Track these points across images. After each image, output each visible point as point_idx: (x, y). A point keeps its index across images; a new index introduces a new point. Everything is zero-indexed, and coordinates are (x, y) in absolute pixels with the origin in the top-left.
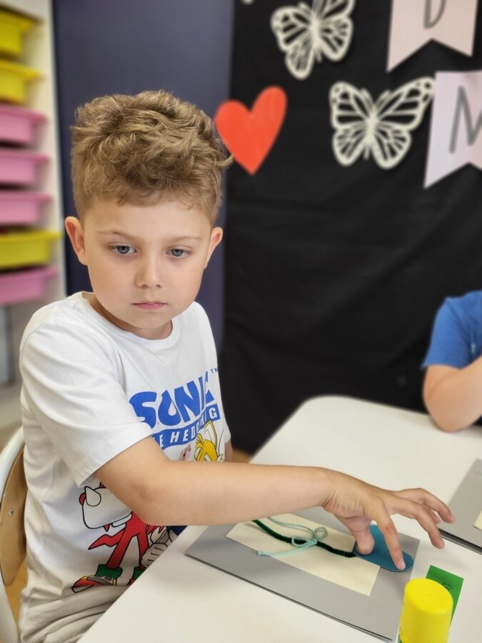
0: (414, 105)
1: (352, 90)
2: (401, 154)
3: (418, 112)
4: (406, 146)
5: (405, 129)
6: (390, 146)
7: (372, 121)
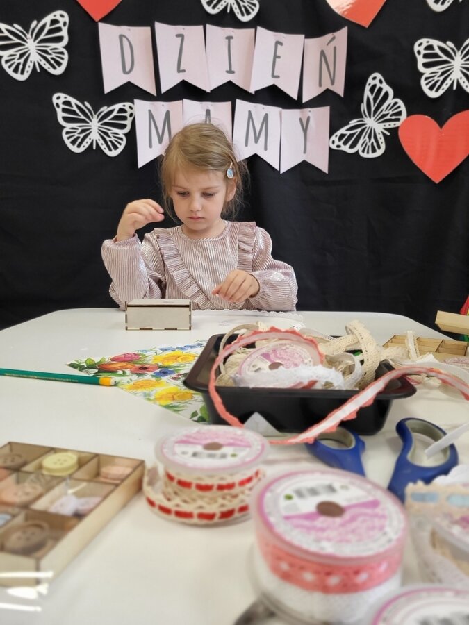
0: (125, 118)
1: (73, 101)
2: (121, 148)
3: (128, 122)
4: (124, 143)
5: (121, 133)
6: (111, 141)
7: (95, 124)
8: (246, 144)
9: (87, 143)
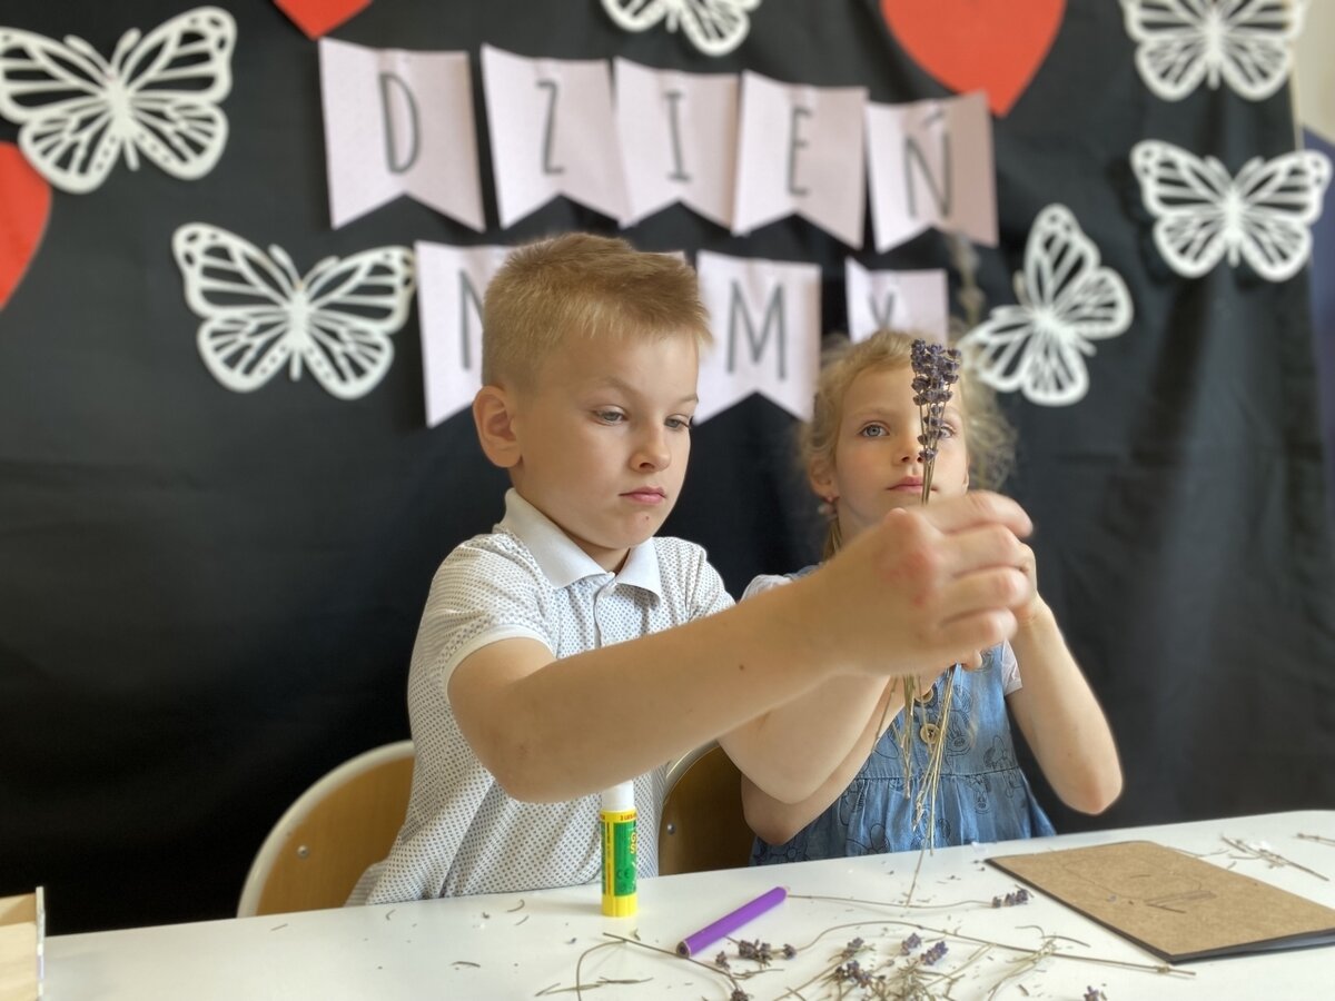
8: (731, 366)
9: (274, 360)
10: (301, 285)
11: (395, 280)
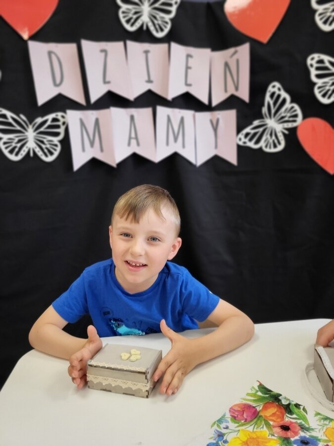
7: (31, 134)
8: (167, 144)
9: (24, 151)
10: (30, 127)
11: (60, 123)
